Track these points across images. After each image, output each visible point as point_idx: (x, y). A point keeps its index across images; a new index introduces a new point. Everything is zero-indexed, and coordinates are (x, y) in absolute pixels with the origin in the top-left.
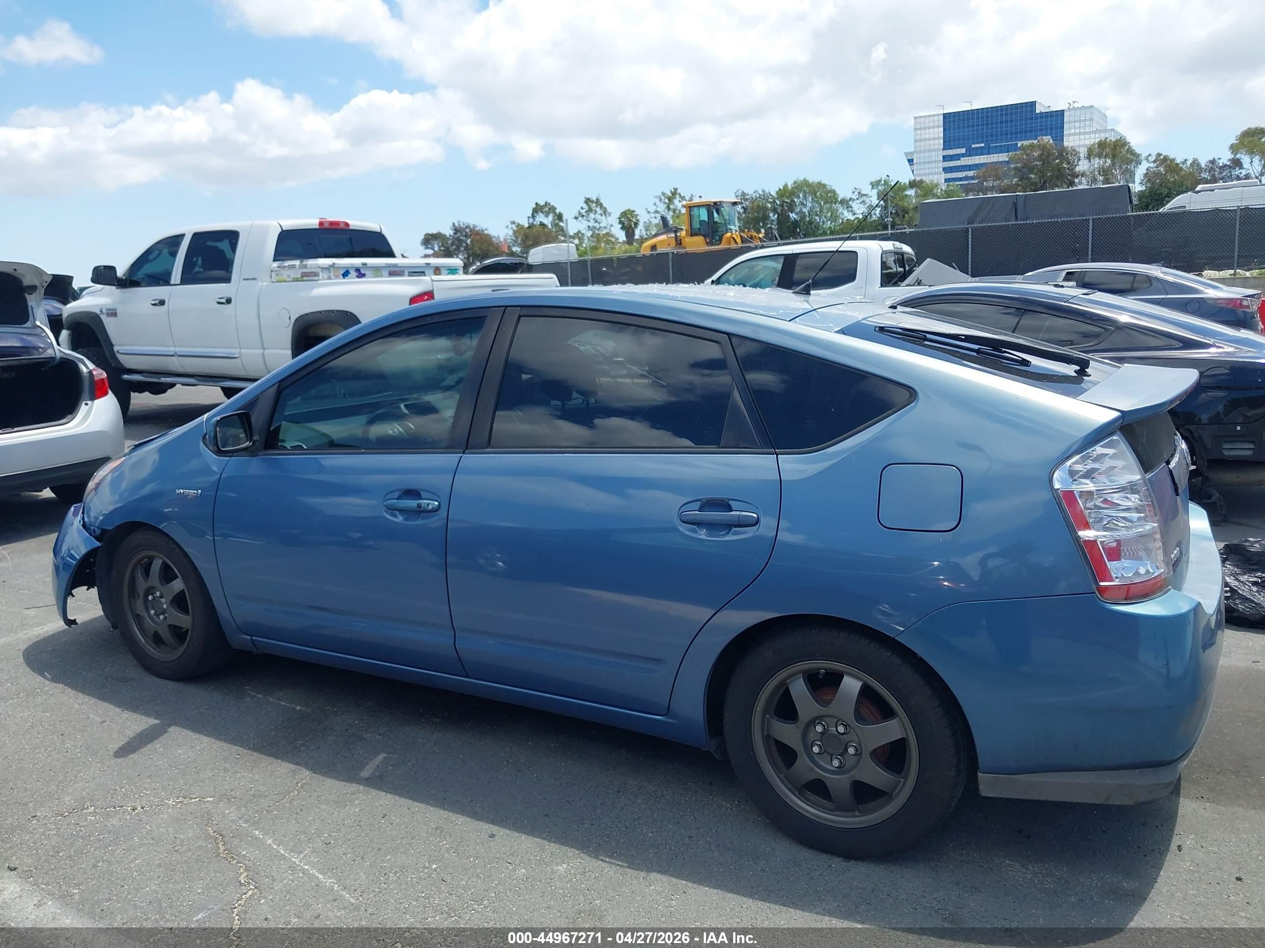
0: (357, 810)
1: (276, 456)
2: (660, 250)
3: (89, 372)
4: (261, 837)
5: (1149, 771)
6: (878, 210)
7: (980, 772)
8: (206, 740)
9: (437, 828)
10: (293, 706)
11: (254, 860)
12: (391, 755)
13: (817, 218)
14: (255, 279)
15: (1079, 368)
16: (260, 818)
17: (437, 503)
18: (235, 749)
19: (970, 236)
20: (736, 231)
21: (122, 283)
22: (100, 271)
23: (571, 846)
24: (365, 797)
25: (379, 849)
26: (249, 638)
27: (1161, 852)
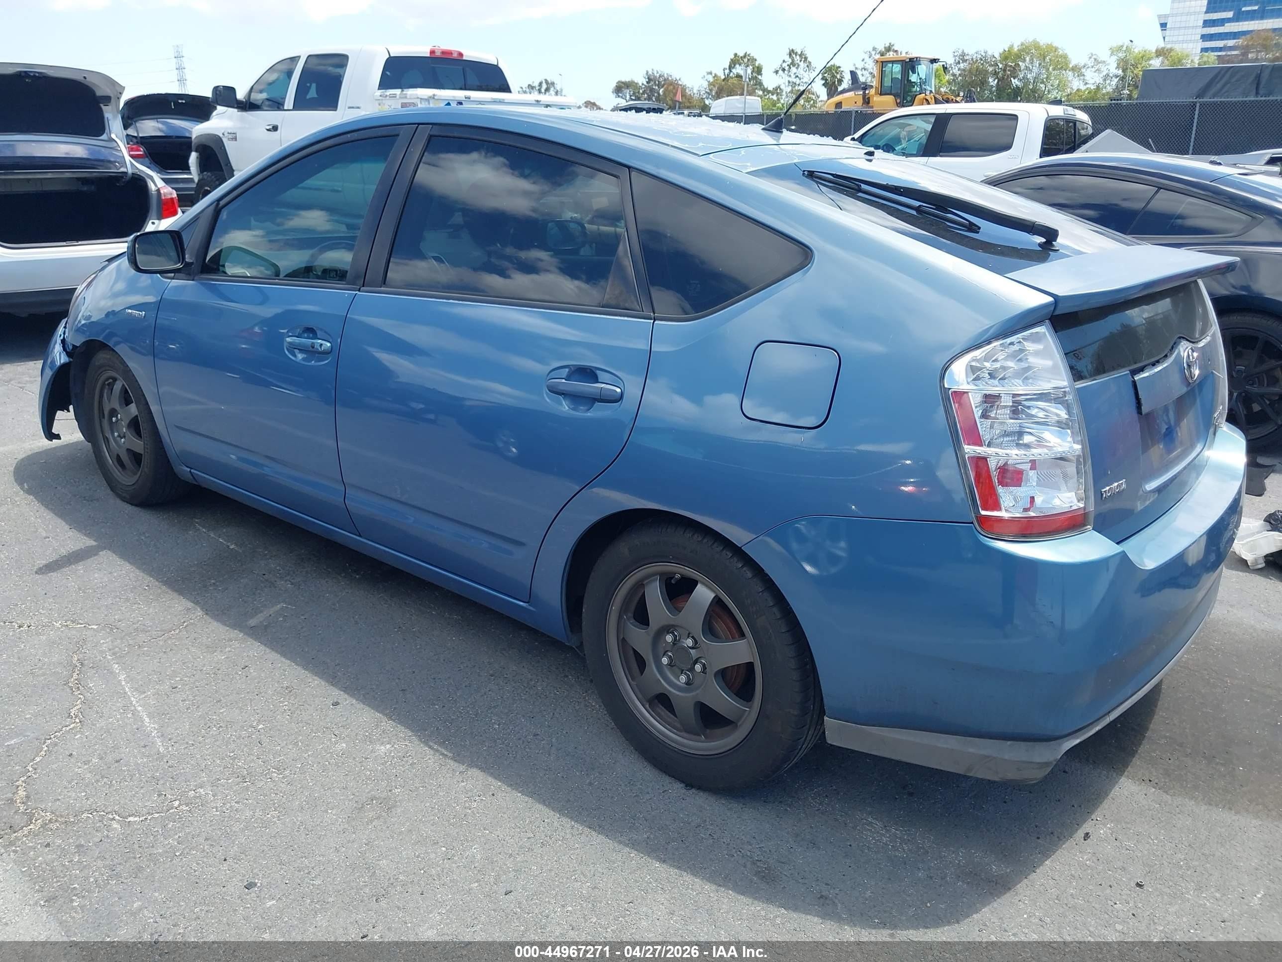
0: (223, 657)
1: (216, 281)
2: (845, 108)
3: (157, 190)
4: (117, 671)
5: (1023, 744)
6: (1115, 81)
7: (827, 716)
8: (128, 566)
9: (287, 688)
10: (229, 544)
11: (96, 693)
12: (289, 606)
13: (1042, 85)
14: (358, 108)
15: (1045, 240)
16: (128, 652)
17: (329, 344)
18: (148, 579)
19: (1197, 112)
20: (931, 92)
21: (242, 105)
22: (220, 91)
23: (408, 727)
24: (238, 645)
25: (220, 701)
26: (189, 470)
27: (1062, 838)
